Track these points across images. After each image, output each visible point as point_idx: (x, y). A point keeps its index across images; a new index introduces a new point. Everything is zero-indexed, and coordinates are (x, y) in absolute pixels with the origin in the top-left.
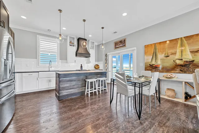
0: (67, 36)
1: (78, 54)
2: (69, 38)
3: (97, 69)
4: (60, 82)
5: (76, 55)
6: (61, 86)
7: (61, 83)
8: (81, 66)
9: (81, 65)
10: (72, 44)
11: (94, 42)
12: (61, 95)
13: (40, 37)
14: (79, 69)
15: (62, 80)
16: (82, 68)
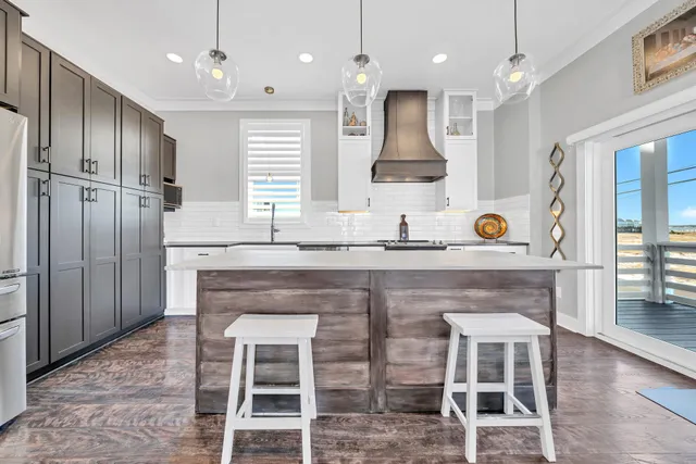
3: (491, 237)
8: (399, 221)
9: (403, 216)
11: (470, 99)
14: (392, 235)
16: (406, 232)
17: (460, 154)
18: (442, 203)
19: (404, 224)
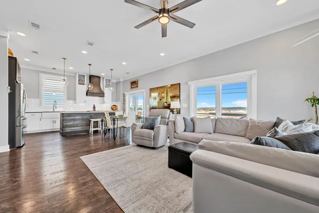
0: (76, 74)
1: (88, 94)
2: (77, 76)
3: (115, 110)
4: (63, 120)
5: (87, 95)
6: (65, 124)
7: (65, 121)
9: (94, 105)
10: (81, 82)
11: (110, 80)
12: (64, 132)
13: (43, 75)
14: (91, 110)
15: (65, 119)
17: (107, 91)
18: (103, 102)
19: (94, 107)
